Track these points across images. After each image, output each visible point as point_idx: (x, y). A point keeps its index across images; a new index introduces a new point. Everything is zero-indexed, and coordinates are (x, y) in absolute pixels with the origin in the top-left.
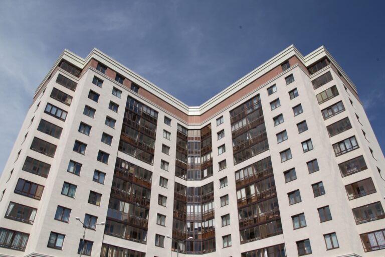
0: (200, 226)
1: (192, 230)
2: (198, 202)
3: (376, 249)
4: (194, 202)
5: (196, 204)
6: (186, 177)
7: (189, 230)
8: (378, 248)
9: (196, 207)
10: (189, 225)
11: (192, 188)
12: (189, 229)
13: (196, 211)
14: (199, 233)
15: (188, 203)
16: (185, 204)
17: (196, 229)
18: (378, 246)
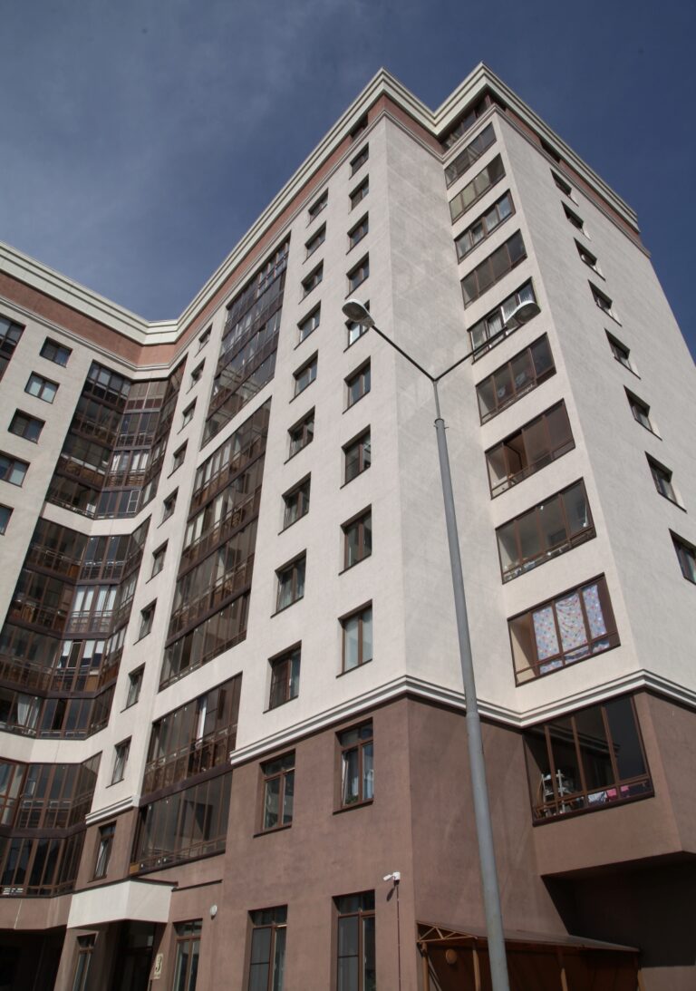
0: (100, 650)
1: (73, 663)
2: (109, 580)
3: (553, 666)
4: (99, 579)
5: (102, 585)
6: (94, 509)
7: (63, 666)
8: (560, 664)
9: (103, 594)
10: (67, 649)
11: (104, 538)
12: (64, 659)
13: (99, 607)
14: (92, 673)
15: (79, 582)
16: (73, 585)
17: (86, 661)
18: (560, 656)
